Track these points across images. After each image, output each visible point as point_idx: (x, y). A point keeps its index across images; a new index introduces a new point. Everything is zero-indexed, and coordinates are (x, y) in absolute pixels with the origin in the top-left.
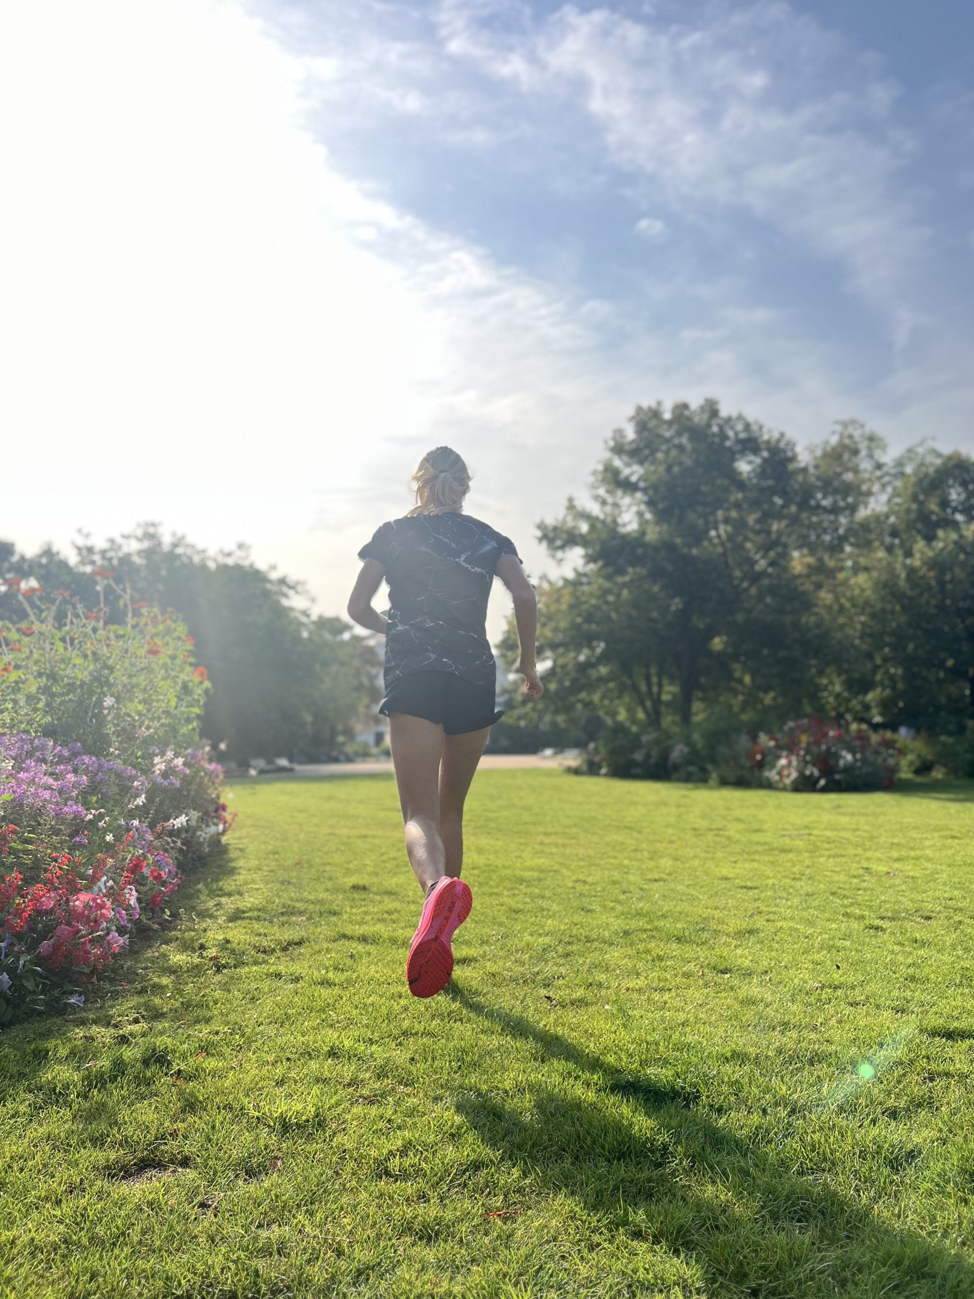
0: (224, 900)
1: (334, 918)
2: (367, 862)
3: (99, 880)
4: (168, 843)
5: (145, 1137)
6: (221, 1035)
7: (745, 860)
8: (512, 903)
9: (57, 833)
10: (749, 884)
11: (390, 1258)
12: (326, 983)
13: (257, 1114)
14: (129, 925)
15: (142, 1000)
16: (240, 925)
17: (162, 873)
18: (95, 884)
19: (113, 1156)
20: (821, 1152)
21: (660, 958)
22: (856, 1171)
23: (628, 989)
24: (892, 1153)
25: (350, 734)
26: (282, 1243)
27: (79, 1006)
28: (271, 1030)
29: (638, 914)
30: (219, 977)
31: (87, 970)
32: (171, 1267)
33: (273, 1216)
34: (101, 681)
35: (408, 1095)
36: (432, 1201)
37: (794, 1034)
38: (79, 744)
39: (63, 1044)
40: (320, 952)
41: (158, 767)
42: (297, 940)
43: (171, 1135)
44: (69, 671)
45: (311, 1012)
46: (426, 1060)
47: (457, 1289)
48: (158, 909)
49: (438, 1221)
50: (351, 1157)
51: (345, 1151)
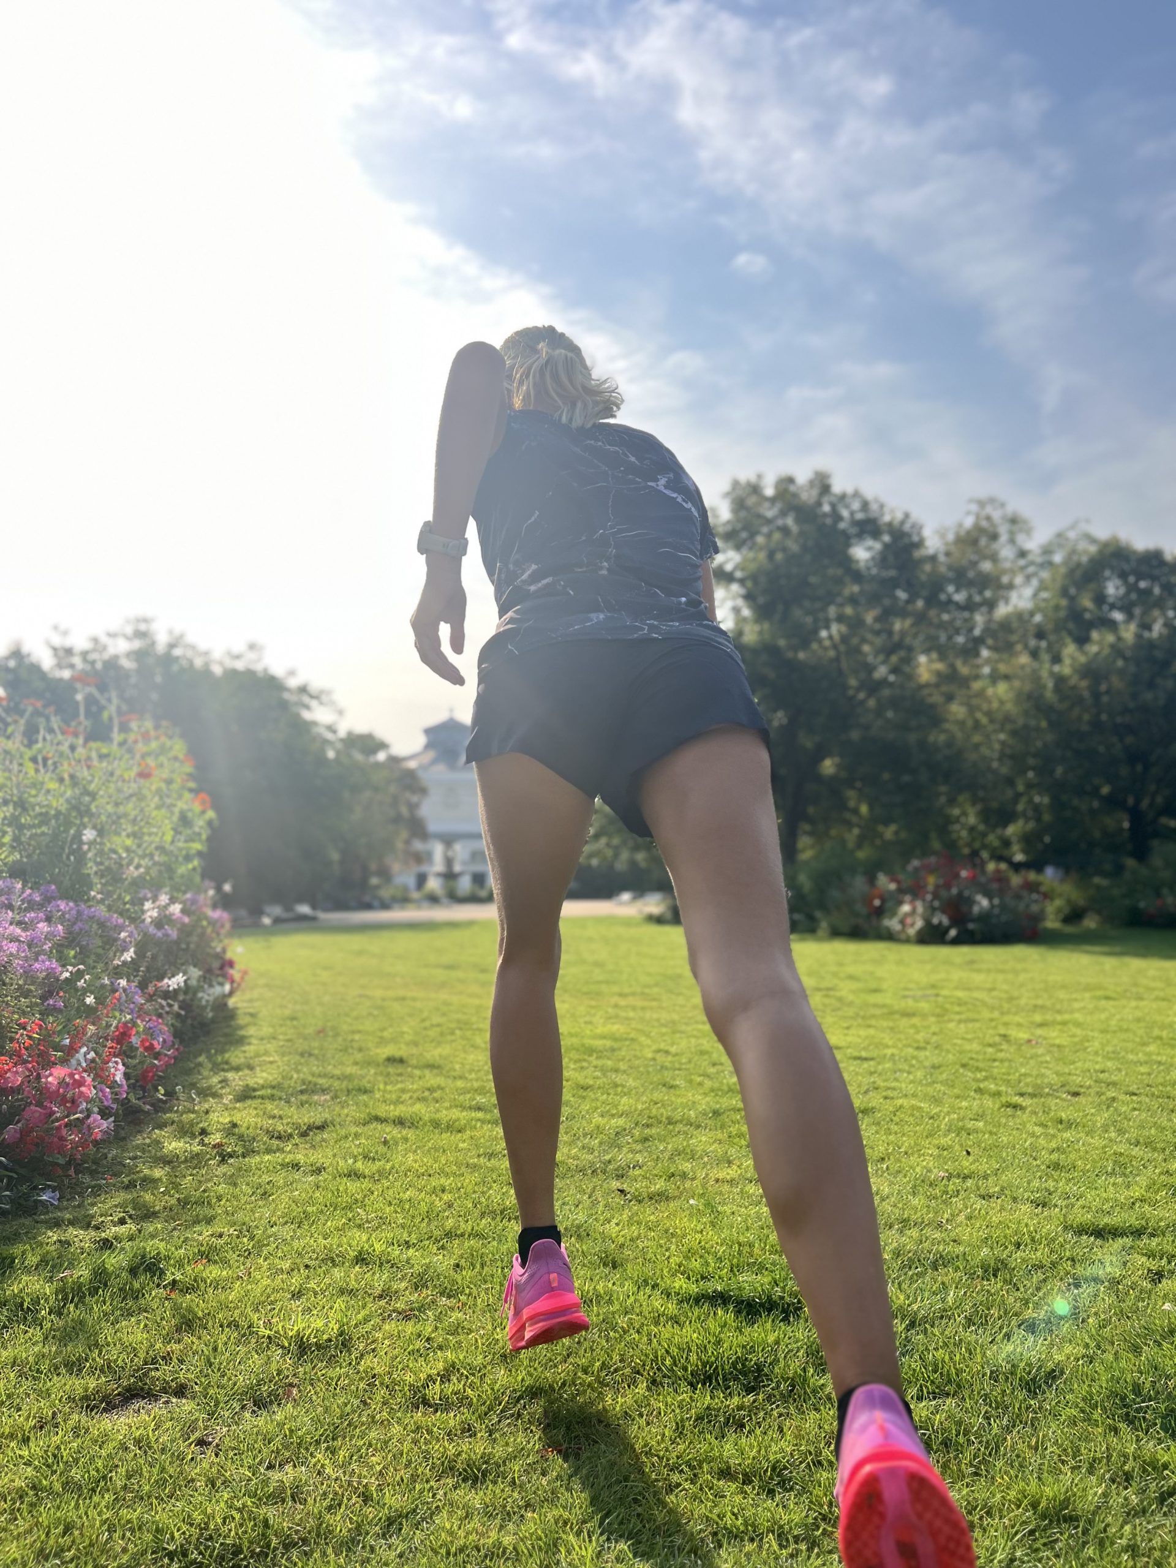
0: (230, 1075)
1: (365, 1097)
2: (405, 1029)
3: (77, 1052)
4: (162, 1007)
5: (132, 1361)
6: (225, 1238)
7: (859, 1026)
8: (580, 1077)
9: (26, 994)
10: (864, 1054)
11: (428, 1503)
12: (354, 1175)
13: (268, 1332)
14: (115, 1106)
15: (130, 1197)
16: (250, 1106)
17: (155, 1043)
18: (72, 1057)
19: (92, 1384)
20: (945, 1373)
22: (986, 1395)
23: (717, 1181)
24: (1029, 1373)
25: (385, 874)
26: (297, 1487)
27: (52, 1204)
28: (286, 1232)
30: (223, 1169)
31: (62, 1161)
32: (162, 1516)
33: (287, 1454)
34: (80, 810)
35: (452, 1309)
36: (479, 1435)
37: (914, 1233)
38: (53, 887)
39: (33, 1249)
40: (346, 1137)
41: (149, 914)
42: (318, 1123)
43: (163, 1358)
44: (41, 798)
45: (335, 1209)
46: (473, 1265)
47: (507, 1540)
48: (149, 1086)
49: (486, 1459)
50: (382, 1384)
51: (374, 1376)
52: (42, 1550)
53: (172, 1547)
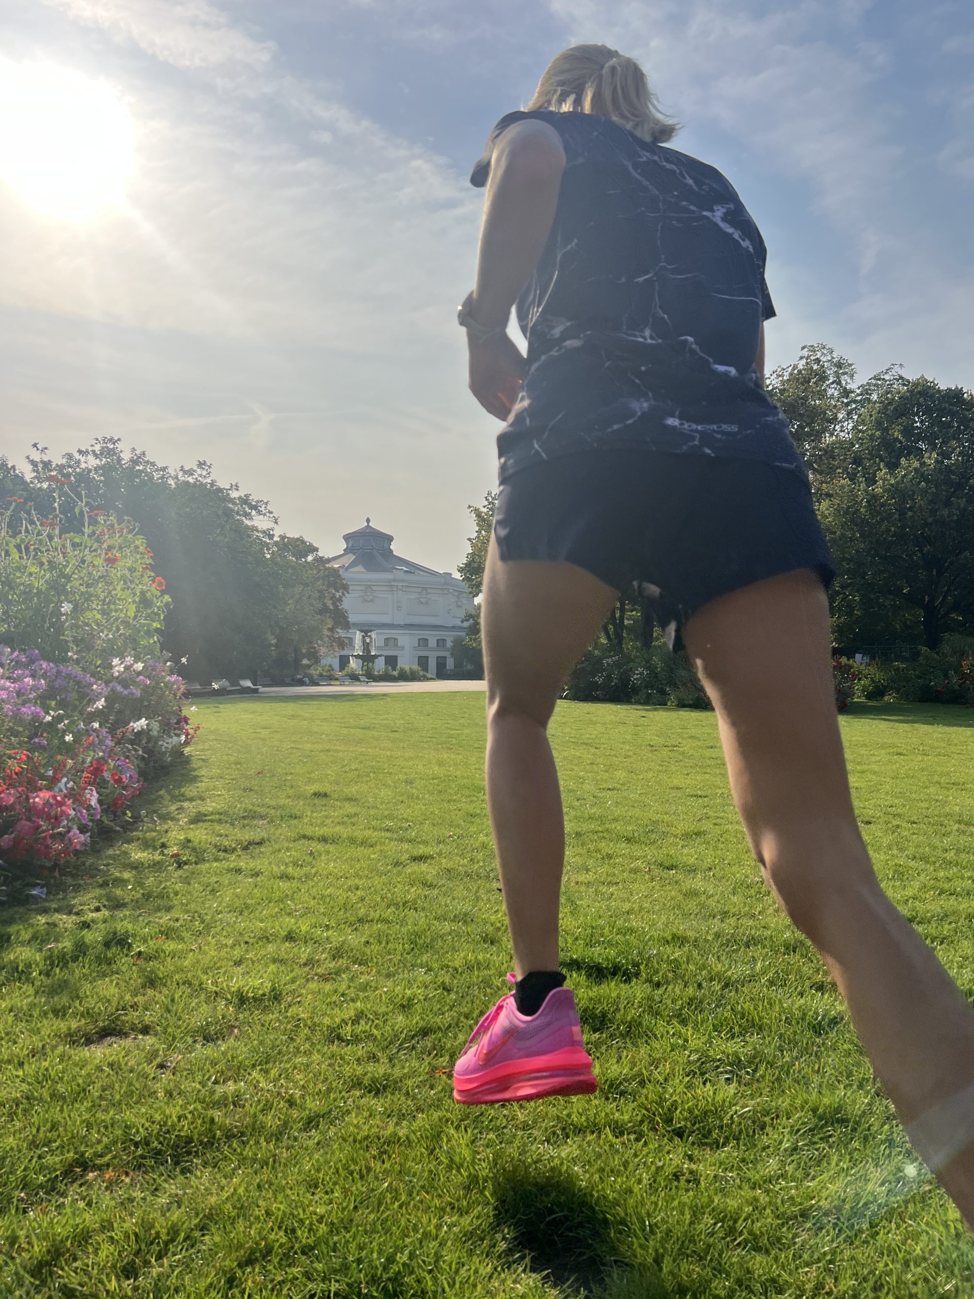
0: (186, 804)
1: (296, 821)
2: (329, 772)
3: (59, 781)
4: (129, 751)
5: (106, 1009)
6: (181, 922)
7: (697, 772)
8: (470, 809)
9: (16, 734)
10: (699, 793)
11: (340, 1107)
12: (285, 877)
13: (215, 988)
14: (90, 824)
15: (103, 892)
16: (202, 827)
17: (123, 776)
18: (56, 785)
19: (74, 1025)
20: (750, 1019)
21: (609, 856)
22: (781, 1034)
23: (577, 883)
24: (817, 1019)
25: (315, 657)
26: (237, 1096)
27: (41, 898)
28: (231, 918)
29: (590, 818)
30: (180, 872)
31: (48, 864)
32: (129, 1116)
33: (229, 1074)
34: (58, 588)
35: (362, 973)
36: (382, 1061)
37: (732, 921)
38: (37, 651)
39: (26, 929)
40: (280, 850)
41: (117, 669)
42: (257, 840)
43: (132, 1007)
44: (25, 579)
45: (270, 902)
46: (380, 943)
47: (402, 1133)
48: (119, 813)
49: (386, 1077)
50: (305, 1025)
51: (299, 1020)
52: (33, 1142)
53: (138, 1139)
